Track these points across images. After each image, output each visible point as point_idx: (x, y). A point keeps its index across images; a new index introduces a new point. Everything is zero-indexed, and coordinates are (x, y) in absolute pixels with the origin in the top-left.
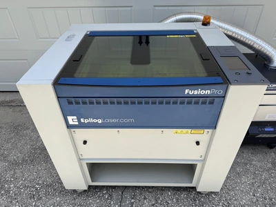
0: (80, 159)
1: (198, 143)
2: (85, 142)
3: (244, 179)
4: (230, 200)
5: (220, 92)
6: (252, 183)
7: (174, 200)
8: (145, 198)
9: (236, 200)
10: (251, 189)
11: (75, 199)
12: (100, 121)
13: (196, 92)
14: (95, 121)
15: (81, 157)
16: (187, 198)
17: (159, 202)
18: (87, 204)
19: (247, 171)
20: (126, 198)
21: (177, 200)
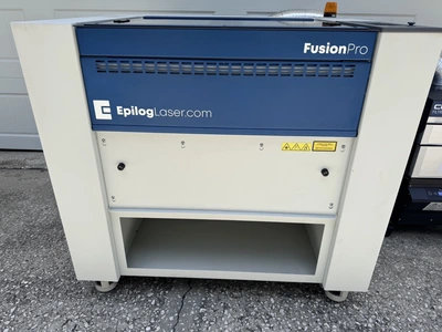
0: (110, 208)
1: (325, 172)
2: (121, 166)
3: (409, 282)
4: (388, 314)
5: (364, 50)
6: (426, 289)
7: (282, 311)
8: (226, 307)
9: (398, 315)
10: (425, 297)
11: (92, 305)
12: (150, 114)
13: (322, 49)
14: (142, 112)
15: (112, 204)
16: (305, 309)
17: (253, 313)
18: (114, 313)
19: (413, 271)
20: (191, 305)
21: (287, 311)
